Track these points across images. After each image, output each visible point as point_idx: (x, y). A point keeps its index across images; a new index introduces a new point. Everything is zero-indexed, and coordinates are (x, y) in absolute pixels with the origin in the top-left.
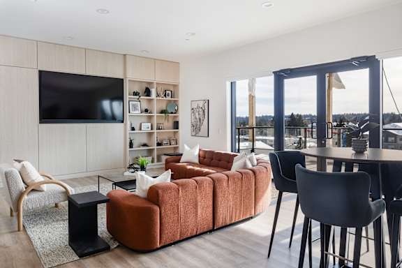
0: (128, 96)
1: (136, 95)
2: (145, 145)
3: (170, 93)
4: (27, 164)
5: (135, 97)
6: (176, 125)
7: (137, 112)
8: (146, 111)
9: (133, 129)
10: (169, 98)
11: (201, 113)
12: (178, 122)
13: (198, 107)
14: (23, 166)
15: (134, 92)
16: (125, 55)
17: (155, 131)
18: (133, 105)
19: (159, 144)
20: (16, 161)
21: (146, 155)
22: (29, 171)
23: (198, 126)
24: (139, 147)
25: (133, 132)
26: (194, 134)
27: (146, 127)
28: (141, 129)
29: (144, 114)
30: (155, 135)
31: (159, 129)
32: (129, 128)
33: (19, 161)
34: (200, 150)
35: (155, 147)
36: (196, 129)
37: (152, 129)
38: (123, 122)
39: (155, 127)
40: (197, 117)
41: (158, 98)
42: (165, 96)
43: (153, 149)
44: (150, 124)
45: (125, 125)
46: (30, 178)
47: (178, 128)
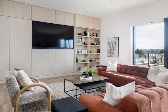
0: (76, 36)
1: (80, 35)
2: (84, 61)
3: (96, 34)
4: (22, 72)
5: (79, 36)
6: (99, 51)
7: (80, 44)
8: (85, 43)
9: (78, 53)
10: (95, 37)
11: (114, 44)
12: (100, 50)
13: (112, 41)
14: (19, 74)
15: (79, 34)
16: (75, 14)
17: (89, 54)
18: (78, 40)
19: (91, 61)
20: (16, 69)
21: (84, 66)
22: (23, 78)
23: (112, 51)
24: (81, 62)
25: (78, 54)
26: (109, 55)
27: (84, 51)
28: (82, 53)
29: (84, 45)
30: (89, 56)
31: (91, 53)
32: (76, 52)
33: (17, 70)
34: (117, 64)
35: (89, 62)
36: (111, 53)
37: (87, 53)
38: (73, 49)
39: (89, 52)
40: (112, 47)
41: (90, 37)
42: (94, 36)
43: (88, 63)
44: (86, 50)
45: (75, 50)
46: (23, 82)
47: (100, 53)
